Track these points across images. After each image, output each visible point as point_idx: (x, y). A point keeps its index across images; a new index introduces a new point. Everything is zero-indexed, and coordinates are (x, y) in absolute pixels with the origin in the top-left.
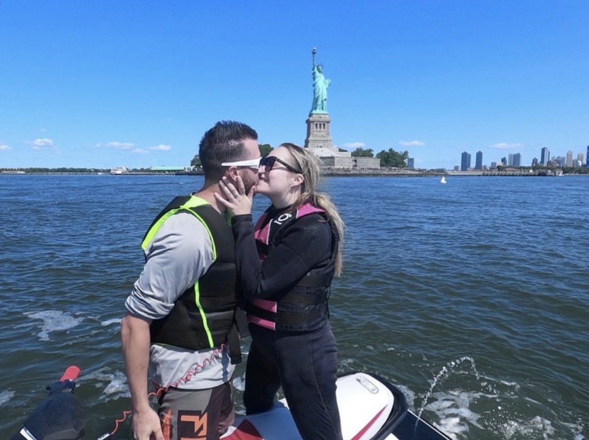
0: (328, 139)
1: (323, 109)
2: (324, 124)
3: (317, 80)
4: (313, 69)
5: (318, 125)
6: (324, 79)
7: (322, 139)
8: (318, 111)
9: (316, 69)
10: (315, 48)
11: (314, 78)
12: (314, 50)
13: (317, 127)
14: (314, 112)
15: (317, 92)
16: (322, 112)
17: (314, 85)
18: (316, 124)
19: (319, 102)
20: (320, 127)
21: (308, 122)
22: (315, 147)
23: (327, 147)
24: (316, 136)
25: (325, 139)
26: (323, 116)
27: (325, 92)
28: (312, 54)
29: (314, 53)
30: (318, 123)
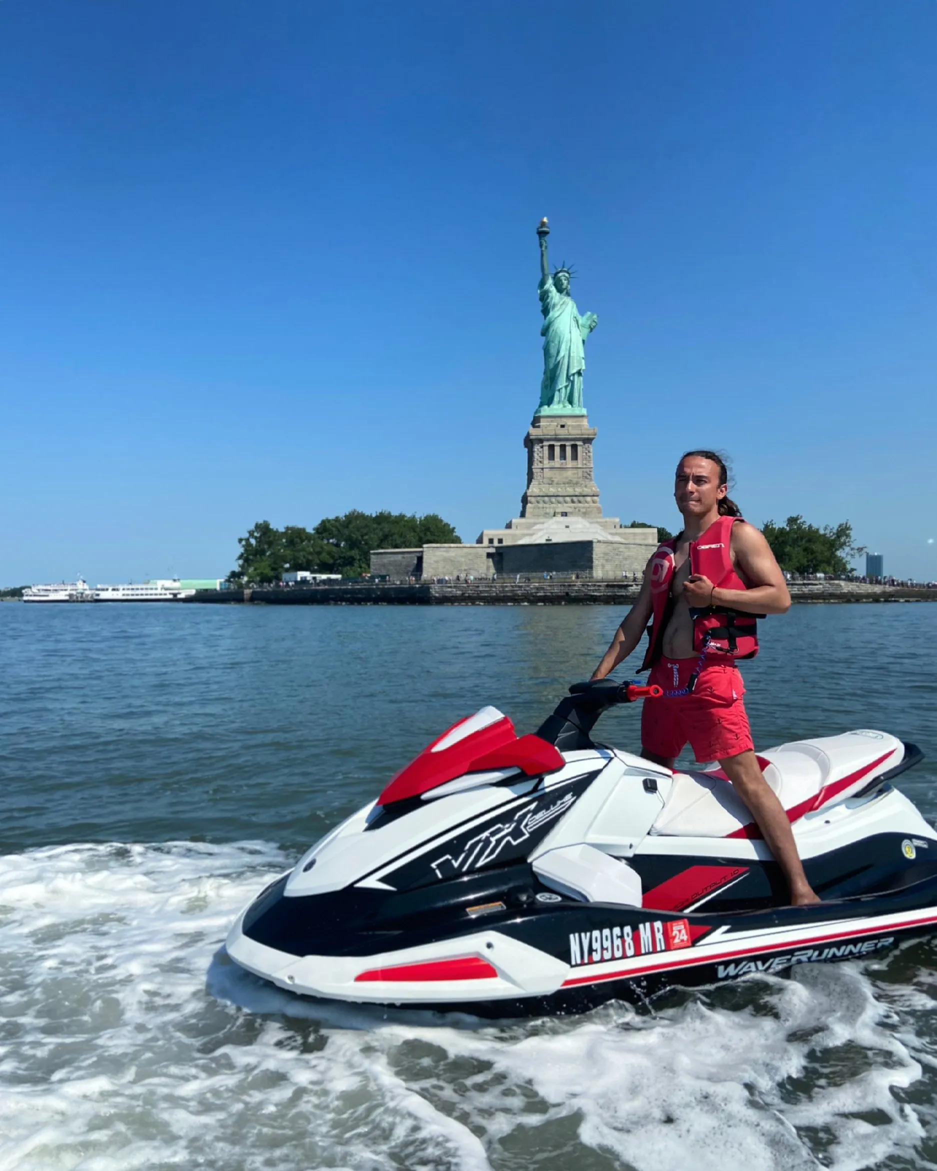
0: (587, 491)
1: (571, 401)
2: (574, 448)
3: (552, 314)
4: (542, 283)
5: (557, 450)
6: (575, 311)
7: (570, 490)
8: (556, 408)
9: (550, 282)
10: (545, 220)
11: (546, 311)
12: (543, 224)
13: (552, 457)
14: (546, 411)
15: (553, 351)
16: (568, 410)
17: (545, 331)
18: (552, 448)
19: (562, 382)
20: (563, 456)
21: (529, 443)
22: (546, 515)
23: (585, 514)
24: (551, 483)
25: (578, 490)
26: (569, 422)
27: (578, 351)
28: (537, 236)
29: (542, 234)
30: (557, 444)
